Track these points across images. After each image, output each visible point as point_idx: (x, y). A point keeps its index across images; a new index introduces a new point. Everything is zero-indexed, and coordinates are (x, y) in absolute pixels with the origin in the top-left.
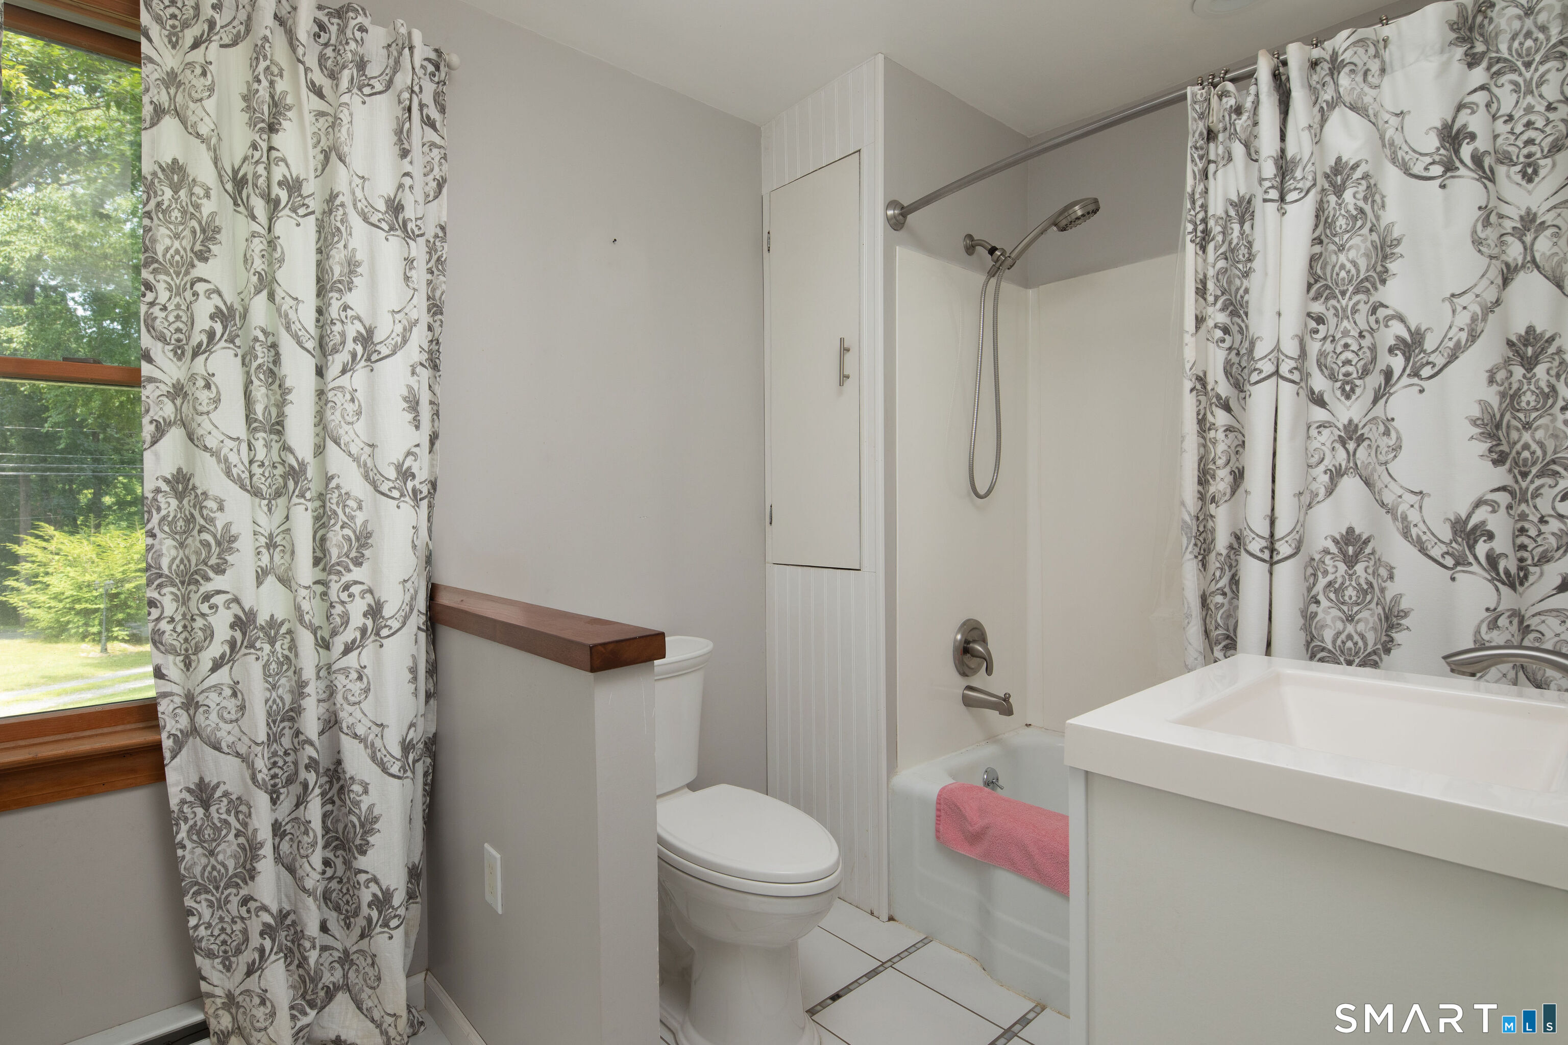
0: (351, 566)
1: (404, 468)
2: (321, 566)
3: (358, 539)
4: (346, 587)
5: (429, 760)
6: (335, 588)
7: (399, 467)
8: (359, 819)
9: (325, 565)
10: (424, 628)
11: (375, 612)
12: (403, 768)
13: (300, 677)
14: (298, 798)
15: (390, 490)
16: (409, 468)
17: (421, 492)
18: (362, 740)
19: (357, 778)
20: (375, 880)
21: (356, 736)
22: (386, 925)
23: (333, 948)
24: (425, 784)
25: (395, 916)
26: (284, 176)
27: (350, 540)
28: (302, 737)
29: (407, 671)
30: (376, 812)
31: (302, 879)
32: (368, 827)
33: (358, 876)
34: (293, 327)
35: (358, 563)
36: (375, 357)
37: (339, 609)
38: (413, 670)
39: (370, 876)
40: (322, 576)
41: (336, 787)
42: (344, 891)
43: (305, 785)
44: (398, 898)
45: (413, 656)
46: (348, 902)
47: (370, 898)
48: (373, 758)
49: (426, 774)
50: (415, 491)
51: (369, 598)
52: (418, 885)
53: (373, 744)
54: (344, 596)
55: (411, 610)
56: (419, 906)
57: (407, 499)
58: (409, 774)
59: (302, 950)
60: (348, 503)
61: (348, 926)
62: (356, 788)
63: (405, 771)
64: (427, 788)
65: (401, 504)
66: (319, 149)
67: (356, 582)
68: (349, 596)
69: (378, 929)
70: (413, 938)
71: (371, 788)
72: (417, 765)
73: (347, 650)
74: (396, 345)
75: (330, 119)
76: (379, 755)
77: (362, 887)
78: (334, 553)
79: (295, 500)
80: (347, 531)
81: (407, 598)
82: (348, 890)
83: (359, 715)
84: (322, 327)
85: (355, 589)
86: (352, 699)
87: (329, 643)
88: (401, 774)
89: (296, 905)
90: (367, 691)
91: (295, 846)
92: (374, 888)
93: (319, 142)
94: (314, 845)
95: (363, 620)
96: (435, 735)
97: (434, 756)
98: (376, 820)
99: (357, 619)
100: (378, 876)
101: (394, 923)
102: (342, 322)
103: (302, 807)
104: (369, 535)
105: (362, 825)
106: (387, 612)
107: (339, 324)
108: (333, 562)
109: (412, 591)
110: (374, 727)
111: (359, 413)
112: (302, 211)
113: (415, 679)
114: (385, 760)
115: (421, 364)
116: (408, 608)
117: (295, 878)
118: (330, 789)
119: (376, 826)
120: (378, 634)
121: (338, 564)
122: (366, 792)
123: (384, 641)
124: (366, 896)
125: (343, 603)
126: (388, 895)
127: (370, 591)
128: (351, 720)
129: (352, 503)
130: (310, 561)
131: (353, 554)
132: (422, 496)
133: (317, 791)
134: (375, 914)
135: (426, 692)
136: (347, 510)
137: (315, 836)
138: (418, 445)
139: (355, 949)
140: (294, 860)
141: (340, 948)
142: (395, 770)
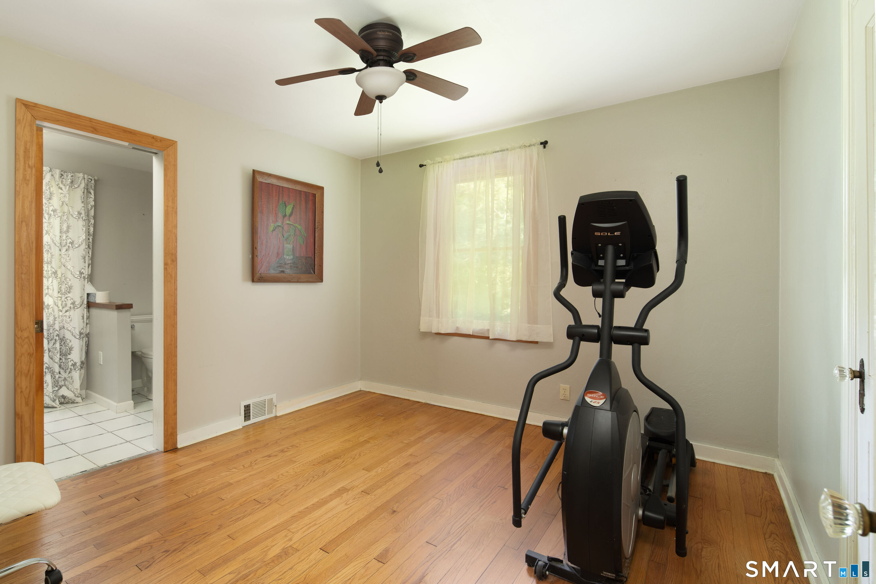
0: (68, 293)
1: (81, 272)
2: (60, 293)
3: (69, 287)
4: (66, 298)
5: (87, 339)
6: (63, 298)
7: (80, 272)
8: (69, 347)
9: (61, 293)
10: (86, 308)
11: (73, 303)
12: (80, 337)
13: (55, 316)
14: (54, 343)
15: (77, 277)
16: (83, 272)
17: (86, 277)
18: (70, 331)
19: (68, 339)
20: (72, 360)
21: (68, 330)
22: (75, 369)
23: (62, 377)
24: (86, 344)
25: (77, 368)
26: (53, 209)
27: (67, 287)
28: (55, 330)
29: (81, 317)
30: (73, 346)
31: (54, 360)
32: (71, 349)
33: (68, 360)
34: (54, 241)
35: (69, 293)
36: (74, 247)
37: (64, 302)
38: (83, 317)
39: (71, 360)
40: (60, 296)
41: (63, 342)
42: (65, 365)
43: (56, 340)
44: (78, 365)
45: (83, 314)
46: (66, 367)
47: (71, 364)
48: (72, 335)
49: (86, 342)
50: (84, 277)
51: (72, 300)
52: (84, 365)
53: (72, 332)
54: (66, 300)
55: (83, 303)
56: (84, 370)
57: (82, 279)
58: (81, 339)
59: (54, 375)
60: (67, 279)
61: (66, 372)
62: (68, 341)
63: (80, 339)
64: (86, 345)
65: (81, 280)
66: (61, 201)
67: (69, 297)
68: (67, 300)
69: (73, 371)
70: (82, 377)
71: (72, 341)
72: (83, 338)
73: (66, 311)
74: (80, 244)
75: (64, 195)
76: (74, 334)
77: (69, 362)
78: (63, 290)
79: (54, 279)
80: (66, 286)
81: (82, 301)
82: (66, 364)
83: (69, 326)
84: (61, 240)
85: (69, 298)
86: (67, 322)
87: (62, 310)
88: (79, 338)
89: (53, 366)
90: (71, 320)
91: (53, 353)
92: (72, 362)
93: (61, 199)
94: (58, 352)
95: (70, 305)
96: (89, 333)
97: (88, 338)
98: (73, 348)
99: (69, 305)
100: (73, 359)
101: (77, 369)
102: (66, 240)
103: (55, 345)
104: (72, 287)
105: (69, 349)
106: (76, 303)
107: (65, 240)
108: (63, 292)
109: (83, 299)
110: (73, 328)
111: (70, 259)
112: (57, 216)
113: (83, 319)
114: (75, 335)
115: (86, 248)
116: (82, 303)
117: (53, 360)
118: (61, 343)
119: (73, 349)
120: (74, 308)
121: (64, 293)
122: (70, 342)
123: (76, 310)
124: (70, 364)
125: (65, 301)
126: (75, 364)
127: (72, 299)
128: (67, 327)
129: (68, 279)
130: (57, 292)
131: (68, 291)
132: (86, 278)
133: (58, 341)
134: (72, 367)
135: (86, 323)
136: (67, 281)
137: (58, 351)
138: (85, 267)
139: (68, 376)
140: (53, 356)
141: (64, 377)
142: (78, 337)
